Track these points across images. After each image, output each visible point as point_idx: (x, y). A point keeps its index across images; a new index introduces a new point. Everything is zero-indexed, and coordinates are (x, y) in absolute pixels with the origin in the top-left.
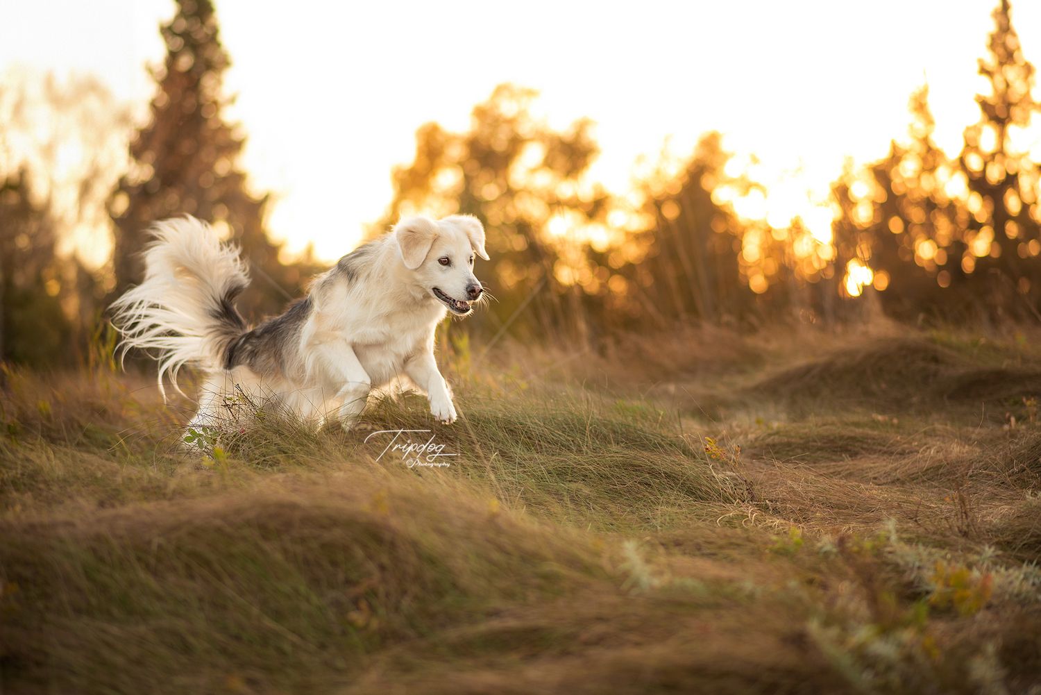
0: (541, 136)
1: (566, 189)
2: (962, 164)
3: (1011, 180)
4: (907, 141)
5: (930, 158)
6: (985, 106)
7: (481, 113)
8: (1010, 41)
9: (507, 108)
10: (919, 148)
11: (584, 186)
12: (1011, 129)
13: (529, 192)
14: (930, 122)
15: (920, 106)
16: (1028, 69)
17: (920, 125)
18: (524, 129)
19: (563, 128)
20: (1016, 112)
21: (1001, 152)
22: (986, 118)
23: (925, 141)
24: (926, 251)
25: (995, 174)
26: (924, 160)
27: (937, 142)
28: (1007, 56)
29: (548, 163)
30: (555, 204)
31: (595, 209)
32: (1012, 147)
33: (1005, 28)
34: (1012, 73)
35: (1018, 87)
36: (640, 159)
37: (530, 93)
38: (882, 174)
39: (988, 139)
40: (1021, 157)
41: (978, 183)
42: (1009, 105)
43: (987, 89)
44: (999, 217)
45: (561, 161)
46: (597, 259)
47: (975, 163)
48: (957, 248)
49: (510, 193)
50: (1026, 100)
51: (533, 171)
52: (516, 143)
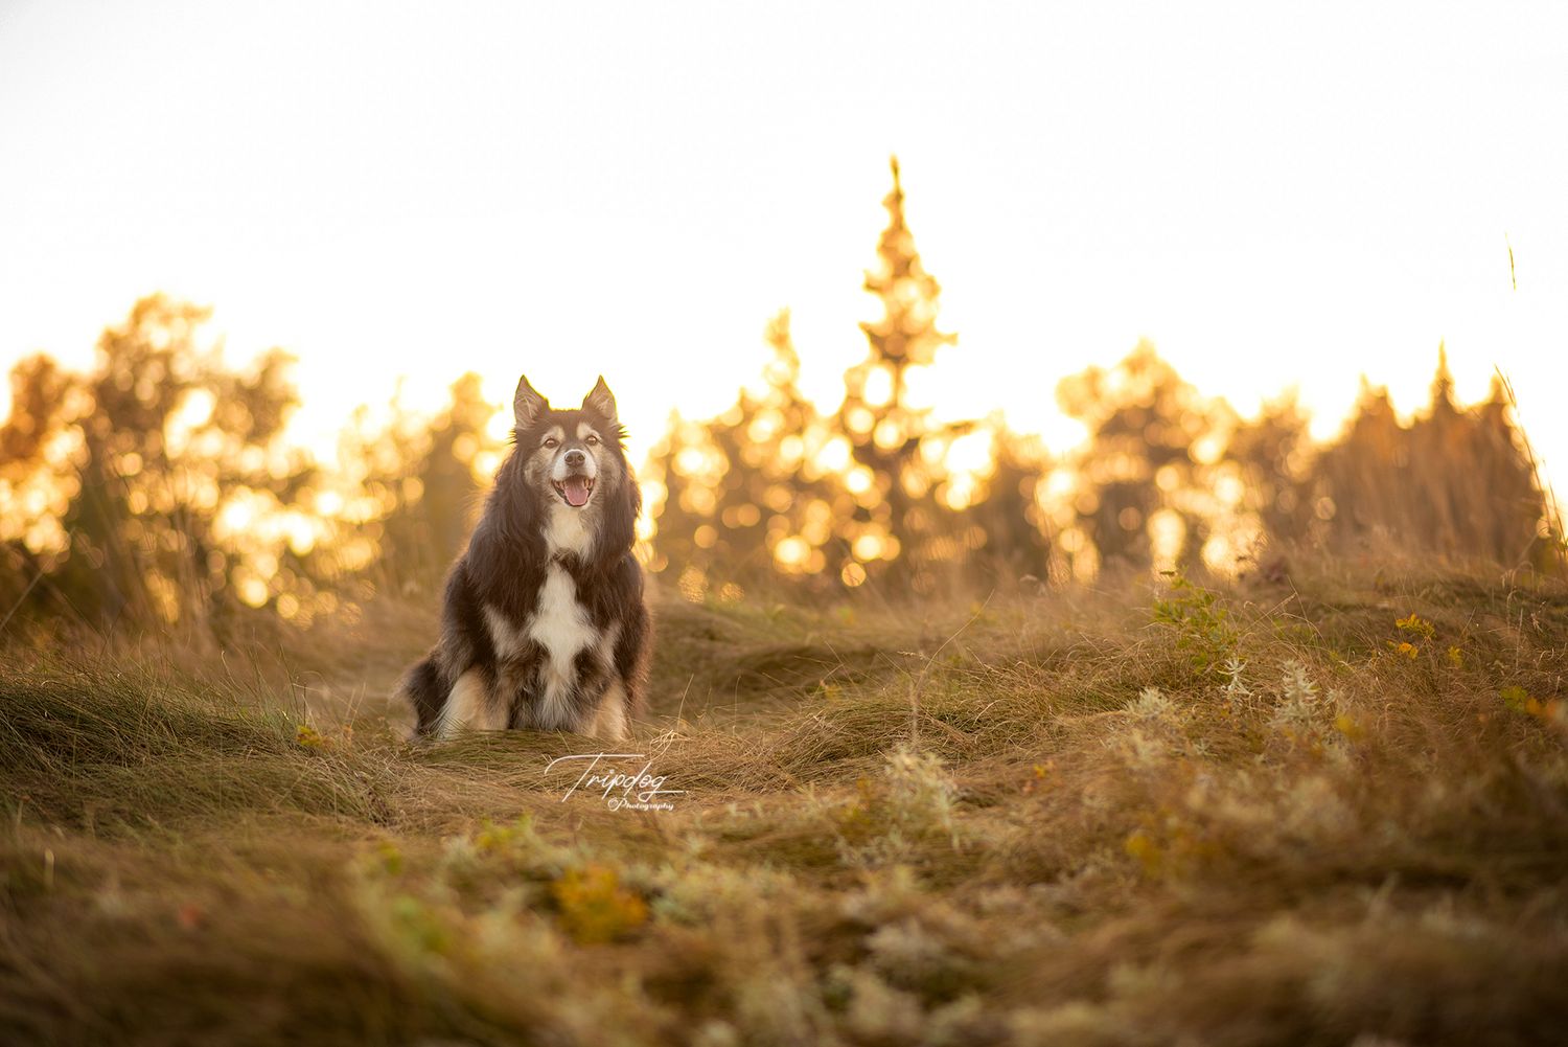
0: (209, 379)
1: (251, 460)
2: (841, 426)
3: (911, 446)
4: (762, 391)
5: (796, 414)
6: (876, 339)
7: (113, 343)
8: (904, 247)
9: (157, 337)
10: (779, 398)
11: (277, 457)
12: (910, 372)
13: (191, 463)
14: (795, 363)
15: (780, 340)
16: (932, 288)
17: (782, 367)
18: (183, 368)
19: (242, 364)
20: (917, 349)
21: (893, 406)
22: (878, 356)
23: (787, 387)
24: (792, 553)
25: (889, 437)
26: (787, 415)
27: (804, 392)
28: (903, 267)
29: (219, 422)
30: (229, 481)
31: (292, 489)
32: (910, 401)
33: (898, 227)
34: (909, 291)
35: (919, 314)
36: (359, 413)
37: (192, 314)
38: (726, 438)
39: (878, 385)
40: (922, 414)
41: (866, 453)
42: (908, 337)
43: (877, 312)
44: (897, 503)
45: (239, 416)
46: (296, 565)
47: (860, 422)
48: (837, 550)
49: (163, 465)
50: (927, 331)
51: (198, 432)
52: (171, 390)
